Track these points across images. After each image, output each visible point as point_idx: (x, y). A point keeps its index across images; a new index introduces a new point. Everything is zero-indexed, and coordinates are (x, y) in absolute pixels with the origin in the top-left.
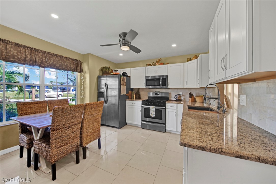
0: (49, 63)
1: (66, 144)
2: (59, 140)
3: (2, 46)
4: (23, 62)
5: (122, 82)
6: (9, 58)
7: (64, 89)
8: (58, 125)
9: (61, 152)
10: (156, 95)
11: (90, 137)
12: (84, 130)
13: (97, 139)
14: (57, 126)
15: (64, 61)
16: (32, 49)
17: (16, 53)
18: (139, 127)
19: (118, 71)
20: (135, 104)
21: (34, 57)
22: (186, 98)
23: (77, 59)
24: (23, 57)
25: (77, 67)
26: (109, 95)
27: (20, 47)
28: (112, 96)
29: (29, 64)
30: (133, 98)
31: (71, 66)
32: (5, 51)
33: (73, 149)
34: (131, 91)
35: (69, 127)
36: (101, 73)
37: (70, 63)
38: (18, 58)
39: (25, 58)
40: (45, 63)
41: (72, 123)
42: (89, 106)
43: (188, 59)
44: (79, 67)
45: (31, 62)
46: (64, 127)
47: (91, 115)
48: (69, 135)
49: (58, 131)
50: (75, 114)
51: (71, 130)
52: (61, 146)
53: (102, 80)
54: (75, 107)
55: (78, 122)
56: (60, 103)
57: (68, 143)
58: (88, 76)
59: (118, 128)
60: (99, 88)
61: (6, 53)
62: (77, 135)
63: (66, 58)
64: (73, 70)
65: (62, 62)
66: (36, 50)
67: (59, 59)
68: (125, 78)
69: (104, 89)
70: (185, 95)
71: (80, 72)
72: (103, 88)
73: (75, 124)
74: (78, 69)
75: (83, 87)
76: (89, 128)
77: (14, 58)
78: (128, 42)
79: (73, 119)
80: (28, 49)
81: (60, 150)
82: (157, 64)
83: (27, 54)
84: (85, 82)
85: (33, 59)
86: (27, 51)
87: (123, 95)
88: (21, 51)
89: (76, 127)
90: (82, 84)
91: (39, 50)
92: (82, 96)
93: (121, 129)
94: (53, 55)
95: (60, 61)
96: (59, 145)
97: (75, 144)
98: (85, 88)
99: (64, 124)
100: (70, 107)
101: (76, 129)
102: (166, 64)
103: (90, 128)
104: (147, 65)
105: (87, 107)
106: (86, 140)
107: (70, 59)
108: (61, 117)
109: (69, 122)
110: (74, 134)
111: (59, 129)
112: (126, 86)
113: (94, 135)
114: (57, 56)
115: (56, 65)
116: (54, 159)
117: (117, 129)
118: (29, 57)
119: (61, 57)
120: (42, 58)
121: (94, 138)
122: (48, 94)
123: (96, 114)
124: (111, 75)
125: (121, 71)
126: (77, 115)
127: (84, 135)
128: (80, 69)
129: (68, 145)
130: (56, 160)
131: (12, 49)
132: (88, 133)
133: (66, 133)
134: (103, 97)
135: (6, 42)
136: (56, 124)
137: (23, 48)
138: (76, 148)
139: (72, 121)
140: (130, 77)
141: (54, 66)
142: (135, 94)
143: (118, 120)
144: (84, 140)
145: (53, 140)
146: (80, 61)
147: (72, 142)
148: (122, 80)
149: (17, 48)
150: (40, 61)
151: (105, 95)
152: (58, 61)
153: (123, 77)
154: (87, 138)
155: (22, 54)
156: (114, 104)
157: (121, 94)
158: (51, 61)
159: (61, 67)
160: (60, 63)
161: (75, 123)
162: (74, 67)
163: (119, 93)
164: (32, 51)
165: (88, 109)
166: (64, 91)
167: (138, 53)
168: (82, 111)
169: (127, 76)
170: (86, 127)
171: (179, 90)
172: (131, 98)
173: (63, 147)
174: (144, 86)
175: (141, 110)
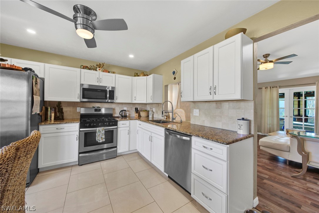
5: (34, 89)
10: (95, 111)
18: (72, 166)
20: (62, 129)
22: (131, 114)
30: (49, 119)
34: (44, 106)
43: (135, 74)
70: (130, 110)
82: (99, 70)
87: (36, 114)
102: (111, 73)
104: (82, 67)
112: (39, 97)
140: (43, 80)
148: (34, 84)
157: (33, 114)
171: (124, 105)
172: (46, 119)
174: (78, 98)
175: (77, 137)
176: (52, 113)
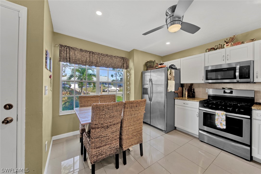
0: (102, 63)
1: (105, 145)
2: (98, 140)
3: (73, 53)
4: (85, 64)
5: (169, 76)
6: (76, 61)
7: (121, 85)
8: (96, 123)
9: (100, 153)
11: (131, 140)
12: (124, 131)
13: (139, 144)
14: (95, 125)
15: (113, 59)
16: (90, 52)
17: (80, 57)
18: (195, 137)
19: (163, 64)
20: (187, 104)
21: (92, 59)
23: (124, 57)
24: (85, 60)
25: (123, 64)
26: (153, 92)
27: (83, 52)
28: (157, 93)
29: (88, 65)
30: (184, 96)
31: (119, 64)
32: (74, 56)
33: (113, 151)
34: (181, 87)
35: (108, 127)
36: (146, 69)
37: (118, 61)
38: (82, 61)
39: (86, 60)
40: (99, 63)
41: (110, 122)
42: (129, 105)
44: (126, 64)
45: (90, 63)
46: (103, 126)
47: (131, 115)
48: (108, 135)
49: (97, 130)
50: (113, 113)
51: (110, 130)
52: (100, 146)
53: (146, 75)
54: (113, 105)
55: (117, 122)
56: (109, 98)
57: (107, 144)
58: (133, 72)
59: (164, 131)
60: (143, 84)
61: (75, 57)
62: (116, 136)
63: (115, 57)
64: (120, 67)
65: (112, 61)
66: (93, 53)
67: (109, 58)
68: (173, 71)
69: (149, 84)
71: (126, 69)
72: (147, 84)
73: (114, 125)
74: (124, 66)
75: (129, 83)
76: (129, 130)
77: (79, 61)
78: (180, 18)
79: (111, 118)
80: (88, 52)
81: (99, 151)
82: (227, 46)
83: (87, 56)
84: (131, 78)
85: (91, 60)
86: (87, 54)
87: (171, 92)
88: (84, 55)
89: (115, 127)
90: (128, 80)
91: (95, 52)
92: (128, 92)
93: (169, 134)
94: (105, 55)
95: (110, 60)
96: (98, 145)
97: (114, 146)
98: (130, 84)
99: (102, 123)
100: (108, 105)
101: (115, 129)
102: (248, 42)
103: (131, 129)
104: (208, 50)
105: (126, 106)
106: (127, 143)
107: (118, 58)
108: (99, 115)
109: (107, 122)
110: (113, 135)
111: (98, 128)
112: (174, 81)
113: (135, 138)
114: (108, 56)
115: (107, 64)
116: (94, 159)
117: (163, 133)
118: (88, 59)
119: (111, 56)
120: (97, 59)
121: (135, 142)
122: (110, 89)
123: (136, 115)
124: (156, 69)
125: (167, 64)
126: (116, 114)
127: (124, 137)
128: (127, 66)
129: (107, 146)
130: (95, 160)
131: (78, 54)
132: (128, 136)
133: (105, 133)
134: (147, 93)
135: (75, 49)
136: (94, 123)
137: (85, 52)
138: (116, 151)
139: (110, 120)
140: (179, 70)
141: (106, 66)
142: (187, 91)
143: (164, 120)
144: (124, 143)
145: (92, 139)
146: (126, 59)
147: (111, 144)
148: (169, 73)
149: (81, 53)
150: (96, 62)
151: (150, 91)
152: (109, 60)
153: (171, 70)
154: (127, 141)
155: (85, 57)
156: (159, 103)
157: (168, 91)
158: (103, 61)
159: (111, 66)
160: (110, 62)
161: (114, 123)
162: (121, 65)
163: (165, 90)
164: (90, 54)
165: (127, 108)
166: (120, 87)
167: (193, 33)
168: (121, 110)
169: (176, 69)
170: (126, 128)
172: (181, 96)
173: (102, 148)
174: (203, 80)
175: (197, 113)
176: (186, 92)
